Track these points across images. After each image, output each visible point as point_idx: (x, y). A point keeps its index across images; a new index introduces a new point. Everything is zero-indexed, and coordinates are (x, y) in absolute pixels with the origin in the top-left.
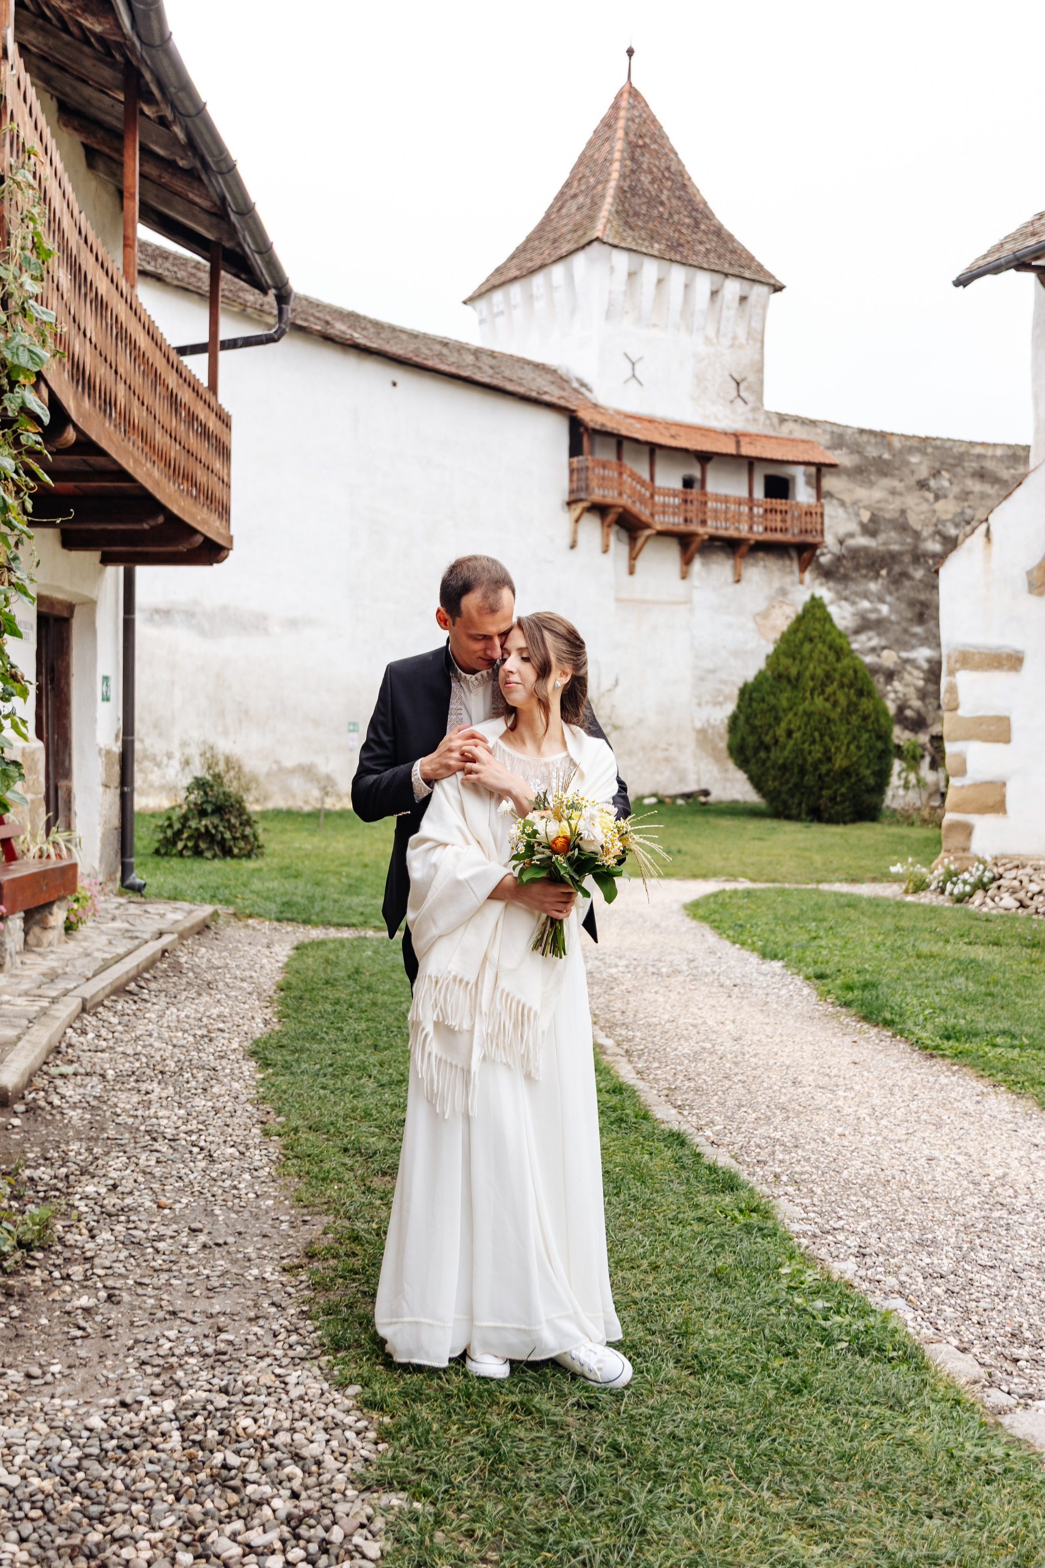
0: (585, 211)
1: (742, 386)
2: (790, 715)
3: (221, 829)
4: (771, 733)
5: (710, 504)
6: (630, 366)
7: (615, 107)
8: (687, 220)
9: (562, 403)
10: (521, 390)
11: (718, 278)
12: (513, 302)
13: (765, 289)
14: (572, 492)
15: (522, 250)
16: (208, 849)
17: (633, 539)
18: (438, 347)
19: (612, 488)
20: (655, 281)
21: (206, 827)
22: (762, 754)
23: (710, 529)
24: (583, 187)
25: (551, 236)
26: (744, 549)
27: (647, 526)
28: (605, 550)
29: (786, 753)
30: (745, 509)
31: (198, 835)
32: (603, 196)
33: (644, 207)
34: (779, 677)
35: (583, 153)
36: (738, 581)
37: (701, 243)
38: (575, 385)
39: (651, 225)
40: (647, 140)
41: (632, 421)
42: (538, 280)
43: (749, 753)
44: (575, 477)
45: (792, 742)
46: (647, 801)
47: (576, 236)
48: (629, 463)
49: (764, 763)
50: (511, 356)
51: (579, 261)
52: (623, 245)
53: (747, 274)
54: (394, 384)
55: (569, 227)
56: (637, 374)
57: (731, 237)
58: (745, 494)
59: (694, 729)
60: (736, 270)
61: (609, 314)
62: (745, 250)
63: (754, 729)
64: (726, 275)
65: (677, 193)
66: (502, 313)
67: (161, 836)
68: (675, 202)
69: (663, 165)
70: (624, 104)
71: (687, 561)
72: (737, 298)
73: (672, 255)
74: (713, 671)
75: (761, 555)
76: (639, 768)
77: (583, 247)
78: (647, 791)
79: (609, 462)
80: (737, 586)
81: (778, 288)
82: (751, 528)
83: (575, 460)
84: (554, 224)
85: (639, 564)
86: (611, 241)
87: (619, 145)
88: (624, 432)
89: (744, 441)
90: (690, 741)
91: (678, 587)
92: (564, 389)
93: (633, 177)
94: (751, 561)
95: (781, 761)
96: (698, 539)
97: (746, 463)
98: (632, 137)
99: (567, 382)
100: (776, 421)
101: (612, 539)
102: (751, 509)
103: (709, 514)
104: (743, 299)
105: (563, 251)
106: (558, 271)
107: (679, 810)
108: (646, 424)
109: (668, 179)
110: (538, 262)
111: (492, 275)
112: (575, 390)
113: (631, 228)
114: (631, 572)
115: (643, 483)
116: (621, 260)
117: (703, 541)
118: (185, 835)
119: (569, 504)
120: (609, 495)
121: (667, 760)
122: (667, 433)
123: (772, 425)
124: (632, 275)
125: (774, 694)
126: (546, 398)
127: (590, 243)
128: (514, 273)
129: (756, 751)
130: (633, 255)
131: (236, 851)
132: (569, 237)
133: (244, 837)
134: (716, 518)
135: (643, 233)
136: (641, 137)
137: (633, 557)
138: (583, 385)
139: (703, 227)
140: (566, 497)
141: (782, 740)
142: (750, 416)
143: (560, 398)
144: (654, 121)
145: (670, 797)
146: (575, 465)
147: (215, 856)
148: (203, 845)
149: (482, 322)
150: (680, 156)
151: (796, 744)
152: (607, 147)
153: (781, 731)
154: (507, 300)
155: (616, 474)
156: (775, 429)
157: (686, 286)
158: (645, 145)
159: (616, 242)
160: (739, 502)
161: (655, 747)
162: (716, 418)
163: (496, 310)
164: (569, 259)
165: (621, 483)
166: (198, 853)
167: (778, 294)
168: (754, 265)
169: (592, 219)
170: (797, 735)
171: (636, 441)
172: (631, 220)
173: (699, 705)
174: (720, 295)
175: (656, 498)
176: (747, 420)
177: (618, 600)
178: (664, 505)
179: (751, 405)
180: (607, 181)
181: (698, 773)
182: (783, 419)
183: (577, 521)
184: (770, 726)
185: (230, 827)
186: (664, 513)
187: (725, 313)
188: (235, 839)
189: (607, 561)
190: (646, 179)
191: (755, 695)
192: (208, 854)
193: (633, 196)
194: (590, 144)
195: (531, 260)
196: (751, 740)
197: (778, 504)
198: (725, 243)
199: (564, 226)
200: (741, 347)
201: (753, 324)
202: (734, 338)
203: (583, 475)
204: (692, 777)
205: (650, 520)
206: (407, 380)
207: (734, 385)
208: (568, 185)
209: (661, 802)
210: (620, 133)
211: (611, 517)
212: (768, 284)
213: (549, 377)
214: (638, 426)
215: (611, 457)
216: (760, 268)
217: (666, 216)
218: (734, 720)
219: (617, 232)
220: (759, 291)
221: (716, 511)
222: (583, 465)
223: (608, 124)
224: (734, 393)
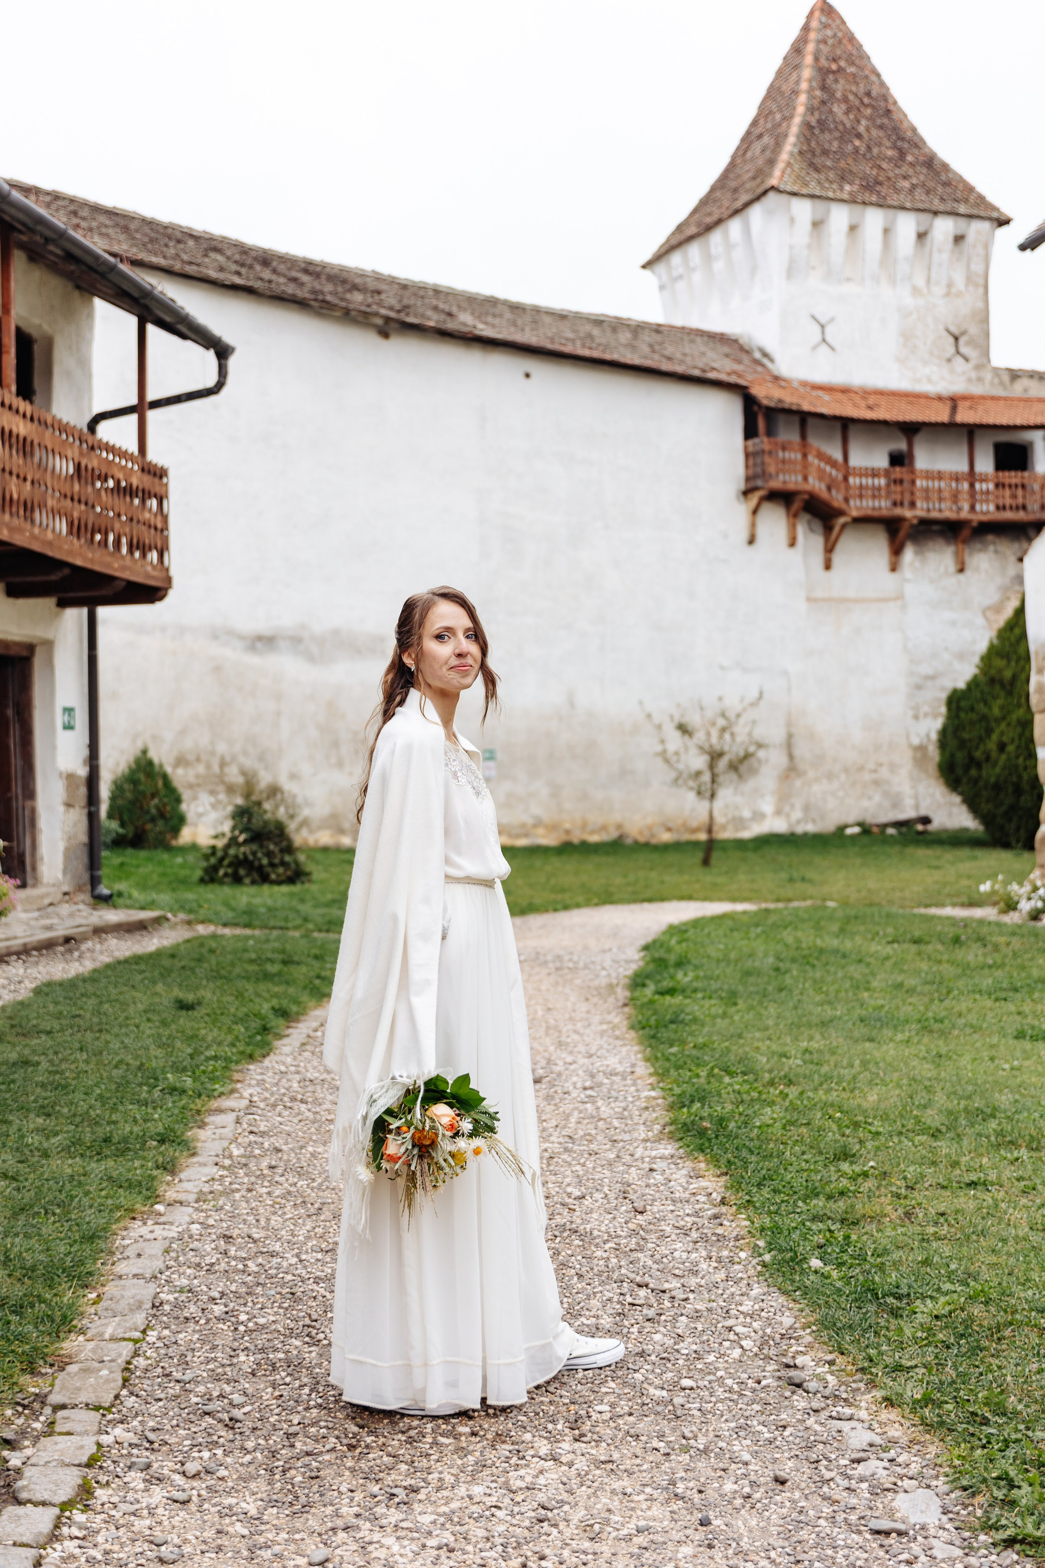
0: (768, 153)
1: (962, 341)
2: (1003, 726)
3: (259, 855)
4: (982, 747)
5: (918, 483)
6: (818, 329)
7: (806, 28)
8: (890, 153)
9: (733, 379)
10: (679, 369)
11: (925, 217)
12: (692, 264)
13: (986, 226)
14: (748, 479)
15: (704, 202)
16: (247, 875)
17: (828, 529)
18: (588, 327)
19: (795, 472)
20: (845, 227)
21: (244, 854)
22: (973, 772)
23: (921, 510)
24: (769, 125)
25: (733, 184)
26: (966, 532)
27: (841, 513)
28: (792, 543)
29: (998, 770)
30: (966, 486)
31: (239, 863)
32: (786, 136)
33: (836, 144)
34: (992, 681)
35: (772, 86)
36: (961, 570)
37: (905, 178)
38: (757, 355)
39: (842, 164)
40: (842, 63)
41: (820, 393)
42: (716, 238)
43: (959, 771)
44: (751, 462)
45: (1004, 757)
46: (849, 831)
47: (753, 184)
48: (814, 442)
49: (976, 781)
50: (683, 328)
51: (756, 213)
52: (804, 191)
53: (962, 209)
54: (528, 375)
55: (750, 174)
56: (828, 338)
57: (945, 167)
58: (964, 467)
59: (910, 746)
60: (948, 206)
61: (791, 272)
62: (962, 180)
63: (962, 743)
64: (936, 213)
65: (879, 122)
66: (680, 277)
67: (204, 864)
68: (875, 132)
69: (861, 90)
70: (814, 24)
71: (897, 551)
72: (951, 239)
73: (867, 197)
74: (932, 678)
75: (990, 538)
76: (841, 793)
77: (758, 198)
78: (851, 819)
79: (790, 443)
80: (961, 577)
81: (1003, 222)
82: (972, 508)
83: (750, 443)
84: (738, 170)
85: (837, 558)
86: (789, 188)
87: (807, 73)
88: (806, 407)
89: (962, 406)
90: (905, 760)
91: (889, 581)
92: (739, 362)
93: (824, 109)
94: (978, 546)
95: (992, 780)
96: (906, 525)
97: (965, 431)
98: (823, 62)
99: (748, 352)
100: (1006, 378)
101: (801, 530)
102: (972, 485)
103: (918, 494)
104: (959, 239)
105: (739, 204)
106: (735, 226)
107: (886, 841)
108: (839, 395)
109: (866, 106)
110: (715, 217)
111: (673, 234)
112: (757, 362)
113: (817, 170)
114: (828, 566)
115: (833, 464)
116: (803, 209)
117: (912, 526)
118: (226, 862)
119: (746, 493)
120: (791, 481)
121: (876, 783)
122: (863, 404)
123: (1002, 383)
124: (817, 224)
125: (985, 703)
126: (712, 375)
127: (765, 193)
128: (692, 230)
129: (967, 769)
130: (818, 202)
131: (273, 876)
132: (748, 186)
133: (283, 863)
134: (927, 499)
135: (831, 175)
136: (834, 60)
137: (829, 549)
138: (765, 355)
139: (910, 158)
140: (742, 486)
141: (994, 754)
142: (973, 375)
143: (734, 372)
144: (852, 39)
145: (878, 826)
146: (751, 449)
147: (253, 882)
148: (242, 872)
149: (662, 288)
150: (885, 77)
151: (1009, 759)
152: (794, 76)
153: (992, 745)
154: (686, 260)
155: (799, 456)
156: (1005, 388)
157: (886, 231)
158: (840, 70)
159: (795, 189)
160: (957, 478)
161: (861, 769)
162: (929, 381)
163: (675, 274)
164: (745, 212)
165: (805, 465)
166: (237, 880)
167: (1005, 229)
168: (972, 198)
169: (771, 162)
170: (1011, 748)
171: (821, 416)
172: (818, 161)
173: (916, 717)
174: (929, 237)
175: (851, 480)
176: (970, 380)
177: (809, 599)
178: (861, 487)
179: (973, 362)
180: (792, 117)
181: (916, 797)
182: (1014, 375)
183: (755, 512)
184: (981, 739)
185: (269, 854)
186: (861, 496)
187: (936, 257)
188: (272, 865)
189: (795, 556)
190: (838, 110)
191: (963, 704)
192: (247, 881)
193: (822, 131)
194: (779, 73)
195: (710, 214)
196: (960, 756)
197: (1012, 477)
198: (938, 174)
199: (746, 171)
200: (959, 294)
201: (973, 267)
202: (950, 285)
203: (759, 460)
204: (909, 802)
205: (843, 506)
206: (542, 370)
207: (951, 340)
208: (755, 123)
209: (866, 830)
210: (809, 59)
211: (797, 505)
212: (990, 219)
213: (726, 349)
214: (826, 397)
215: (794, 437)
216: (981, 200)
217: (863, 150)
218: (943, 733)
219: (798, 177)
220: (977, 229)
221: (927, 490)
222: (758, 448)
223: (797, 49)
224: (952, 350)
